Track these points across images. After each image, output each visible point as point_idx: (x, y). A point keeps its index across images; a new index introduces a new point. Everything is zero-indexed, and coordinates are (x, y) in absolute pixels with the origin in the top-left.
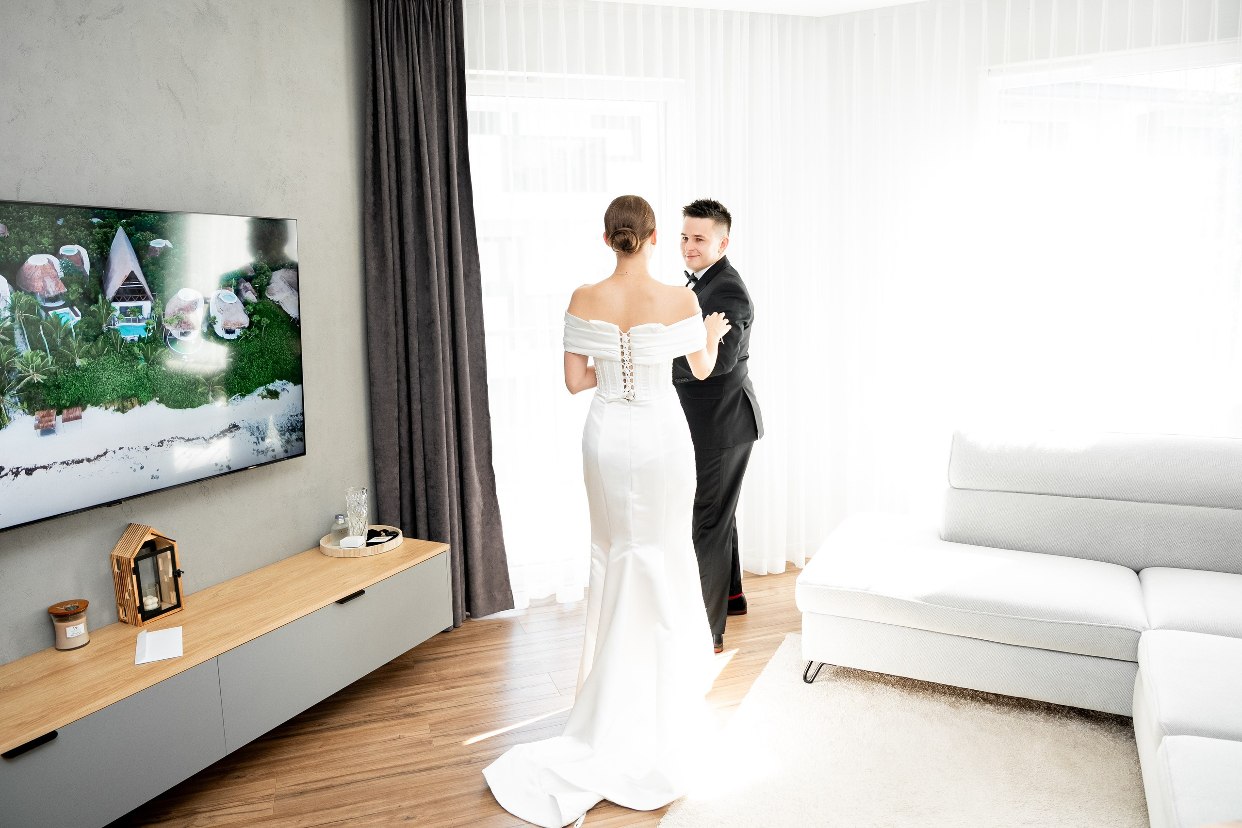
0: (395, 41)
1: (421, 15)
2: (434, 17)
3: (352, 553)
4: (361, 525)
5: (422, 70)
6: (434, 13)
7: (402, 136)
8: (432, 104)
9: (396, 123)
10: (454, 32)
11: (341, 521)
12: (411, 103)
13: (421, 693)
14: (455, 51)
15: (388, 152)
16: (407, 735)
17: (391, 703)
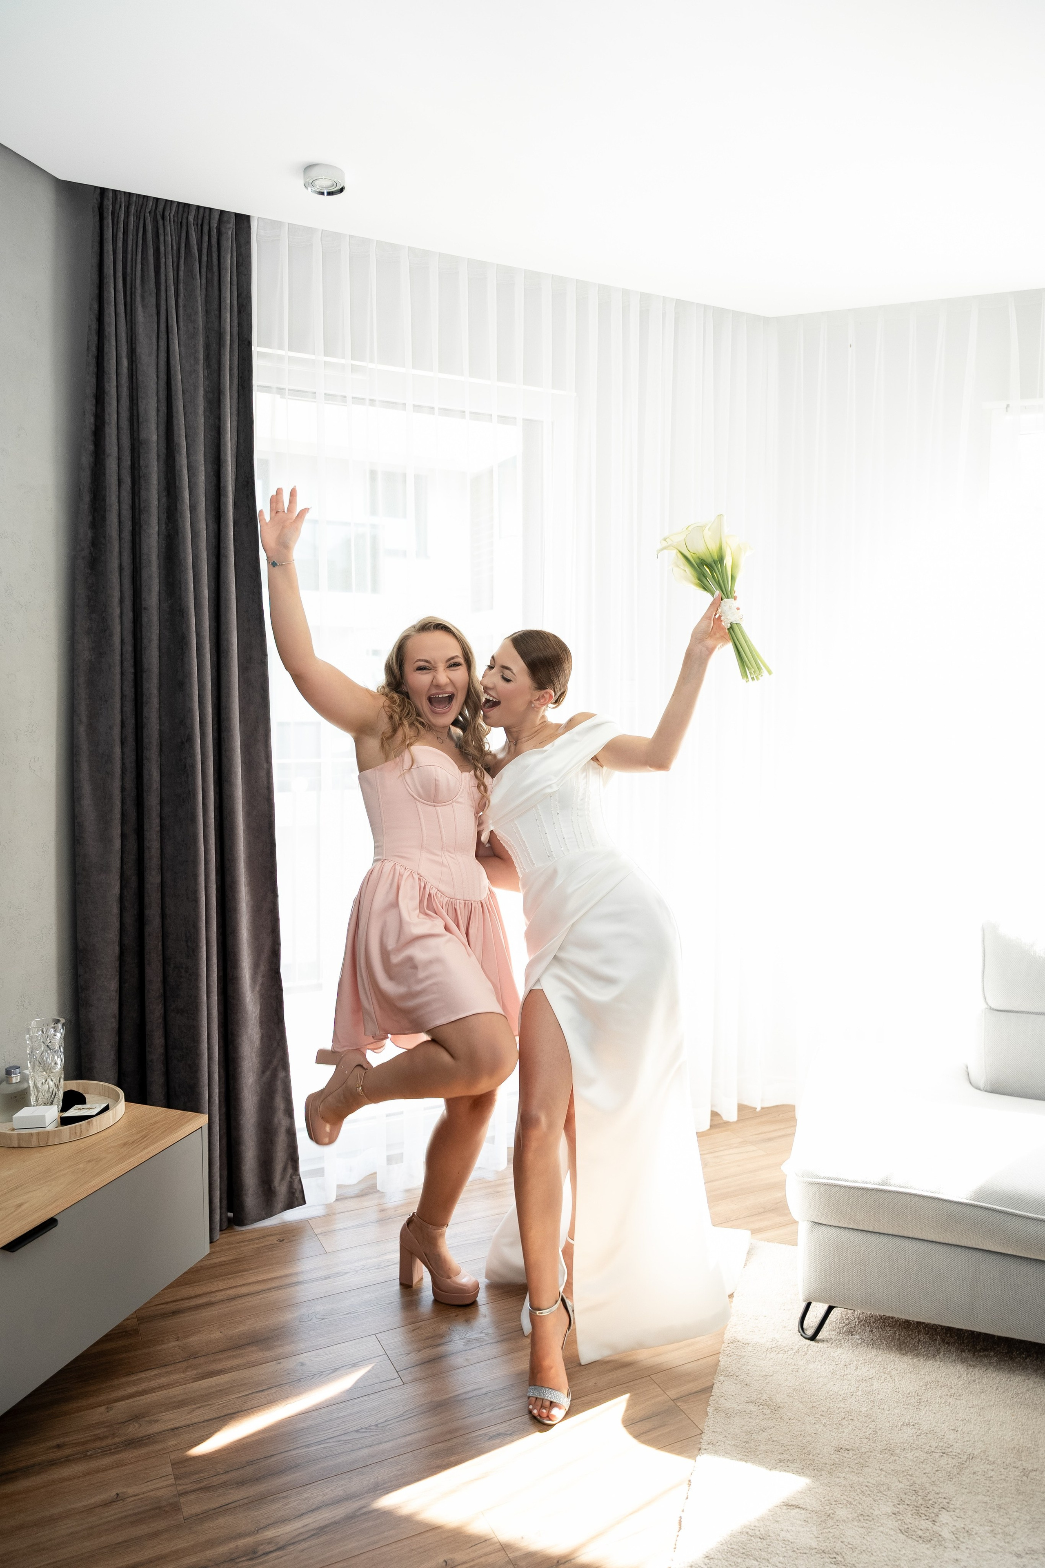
0: (138, 281)
1: (183, 245)
2: (205, 251)
3: (34, 1139)
4: (51, 1084)
5: (181, 332)
6: (205, 245)
7: (143, 435)
8: (196, 388)
9: (135, 414)
10: (235, 278)
11: (16, 1078)
12: (163, 383)
13: (152, 1390)
14: (236, 309)
15: (119, 459)
16: (130, 1491)
17: (98, 1414)
